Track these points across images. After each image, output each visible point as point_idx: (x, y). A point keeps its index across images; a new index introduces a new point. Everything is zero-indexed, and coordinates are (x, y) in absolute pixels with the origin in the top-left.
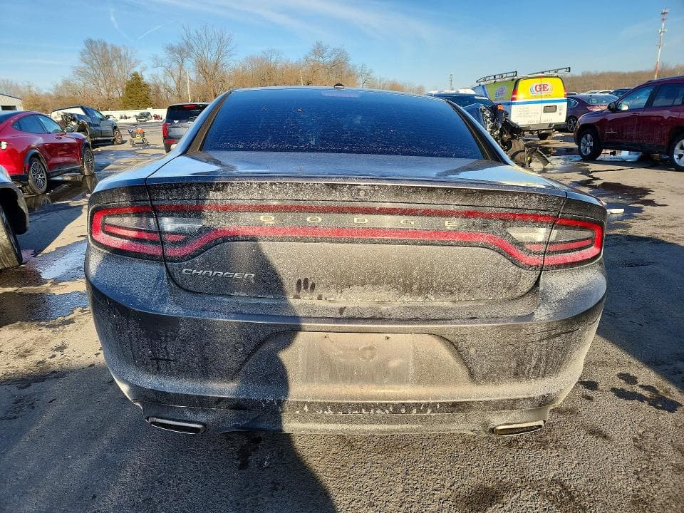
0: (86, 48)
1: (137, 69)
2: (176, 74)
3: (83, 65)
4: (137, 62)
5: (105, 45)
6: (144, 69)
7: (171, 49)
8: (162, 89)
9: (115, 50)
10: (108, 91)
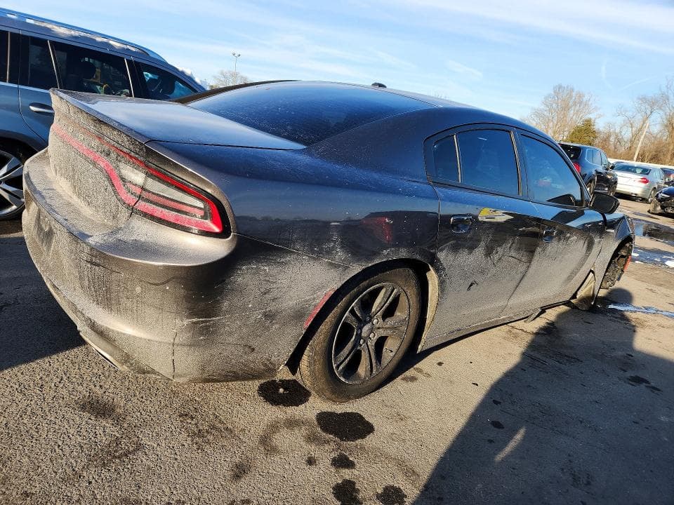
0: (553, 93)
1: (592, 116)
2: (637, 125)
3: (543, 107)
4: (596, 109)
5: (572, 90)
6: (600, 116)
7: (644, 99)
8: (612, 139)
9: (580, 96)
10: (554, 133)
